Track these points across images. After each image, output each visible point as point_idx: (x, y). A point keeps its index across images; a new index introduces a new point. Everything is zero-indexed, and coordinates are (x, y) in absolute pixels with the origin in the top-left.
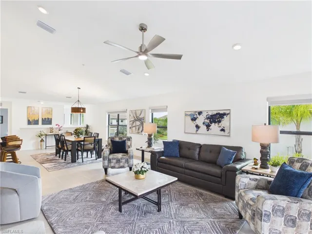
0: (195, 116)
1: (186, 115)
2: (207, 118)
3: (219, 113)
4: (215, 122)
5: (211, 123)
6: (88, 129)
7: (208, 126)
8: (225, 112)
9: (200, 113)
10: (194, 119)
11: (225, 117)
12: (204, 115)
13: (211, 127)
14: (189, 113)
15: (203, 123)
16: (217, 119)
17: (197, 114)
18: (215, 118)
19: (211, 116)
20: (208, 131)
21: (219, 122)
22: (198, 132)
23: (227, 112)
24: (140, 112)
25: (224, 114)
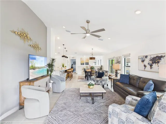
0: (143, 59)
1: (139, 58)
2: (151, 60)
3: (158, 56)
4: (155, 63)
5: (153, 64)
6: (102, 67)
7: (151, 66)
8: (162, 55)
9: (146, 57)
10: (143, 61)
11: (162, 58)
12: (149, 57)
13: (153, 67)
14: (140, 57)
15: (148, 64)
16: (157, 60)
17: (145, 57)
18: (155, 60)
19: (153, 58)
20: (151, 69)
21: (158, 62)
22: (145, 70)
23: (163, 55)
24: (119, 58)
25: (162, 57)
